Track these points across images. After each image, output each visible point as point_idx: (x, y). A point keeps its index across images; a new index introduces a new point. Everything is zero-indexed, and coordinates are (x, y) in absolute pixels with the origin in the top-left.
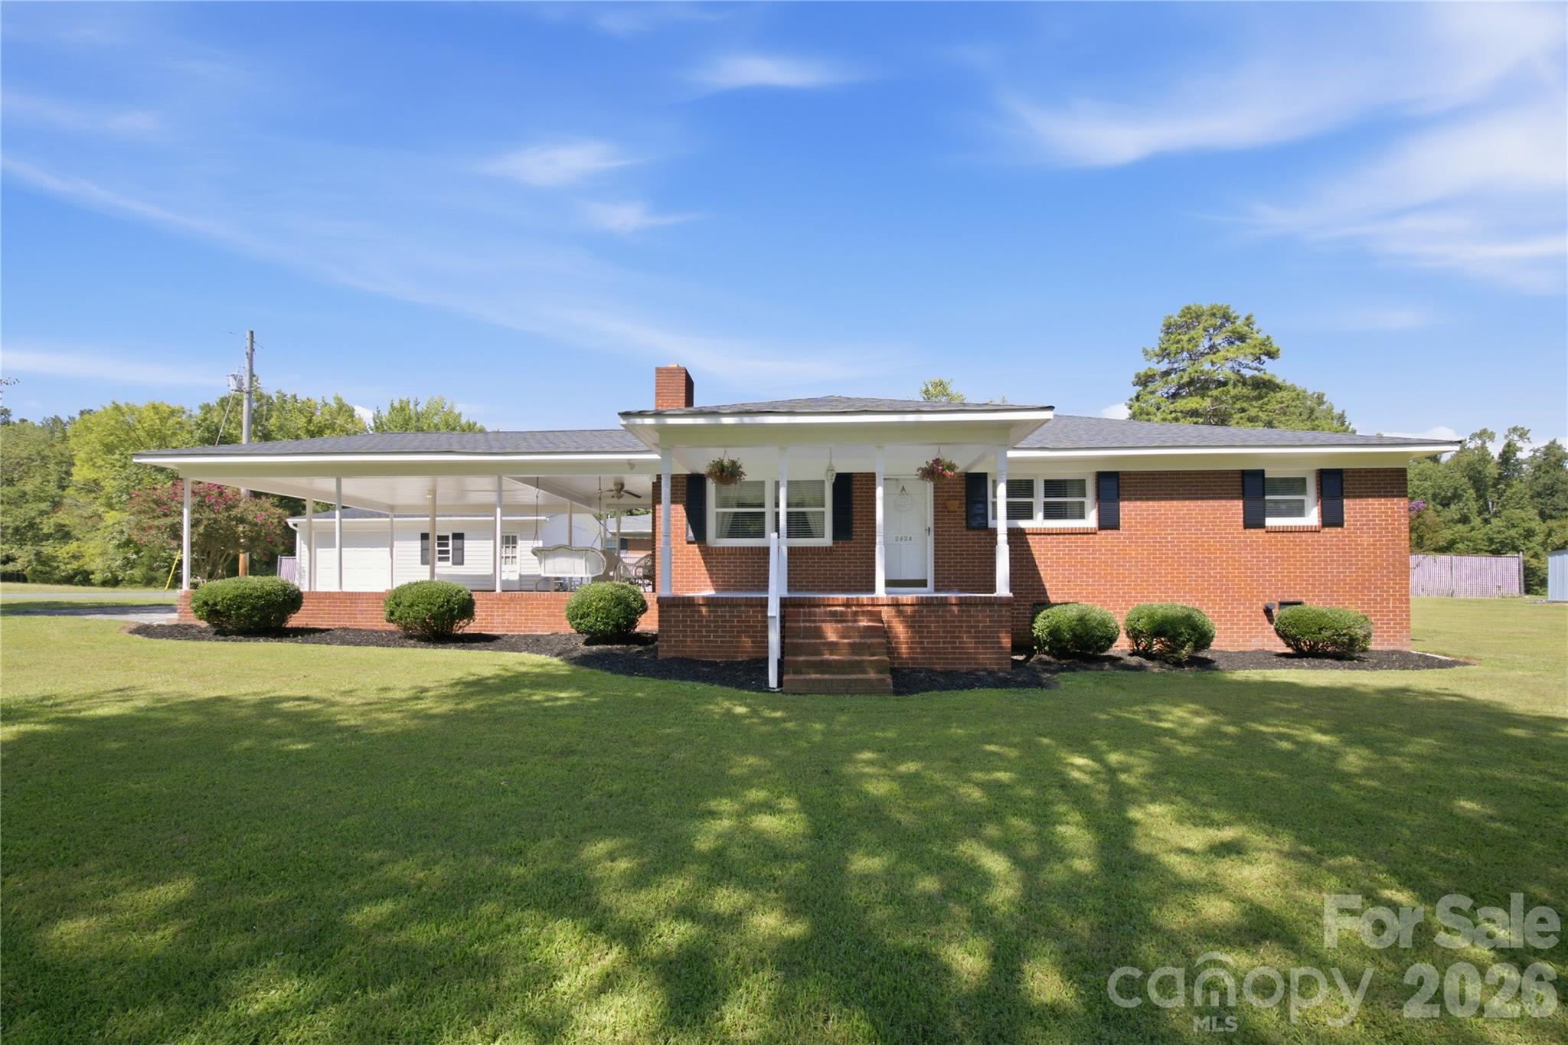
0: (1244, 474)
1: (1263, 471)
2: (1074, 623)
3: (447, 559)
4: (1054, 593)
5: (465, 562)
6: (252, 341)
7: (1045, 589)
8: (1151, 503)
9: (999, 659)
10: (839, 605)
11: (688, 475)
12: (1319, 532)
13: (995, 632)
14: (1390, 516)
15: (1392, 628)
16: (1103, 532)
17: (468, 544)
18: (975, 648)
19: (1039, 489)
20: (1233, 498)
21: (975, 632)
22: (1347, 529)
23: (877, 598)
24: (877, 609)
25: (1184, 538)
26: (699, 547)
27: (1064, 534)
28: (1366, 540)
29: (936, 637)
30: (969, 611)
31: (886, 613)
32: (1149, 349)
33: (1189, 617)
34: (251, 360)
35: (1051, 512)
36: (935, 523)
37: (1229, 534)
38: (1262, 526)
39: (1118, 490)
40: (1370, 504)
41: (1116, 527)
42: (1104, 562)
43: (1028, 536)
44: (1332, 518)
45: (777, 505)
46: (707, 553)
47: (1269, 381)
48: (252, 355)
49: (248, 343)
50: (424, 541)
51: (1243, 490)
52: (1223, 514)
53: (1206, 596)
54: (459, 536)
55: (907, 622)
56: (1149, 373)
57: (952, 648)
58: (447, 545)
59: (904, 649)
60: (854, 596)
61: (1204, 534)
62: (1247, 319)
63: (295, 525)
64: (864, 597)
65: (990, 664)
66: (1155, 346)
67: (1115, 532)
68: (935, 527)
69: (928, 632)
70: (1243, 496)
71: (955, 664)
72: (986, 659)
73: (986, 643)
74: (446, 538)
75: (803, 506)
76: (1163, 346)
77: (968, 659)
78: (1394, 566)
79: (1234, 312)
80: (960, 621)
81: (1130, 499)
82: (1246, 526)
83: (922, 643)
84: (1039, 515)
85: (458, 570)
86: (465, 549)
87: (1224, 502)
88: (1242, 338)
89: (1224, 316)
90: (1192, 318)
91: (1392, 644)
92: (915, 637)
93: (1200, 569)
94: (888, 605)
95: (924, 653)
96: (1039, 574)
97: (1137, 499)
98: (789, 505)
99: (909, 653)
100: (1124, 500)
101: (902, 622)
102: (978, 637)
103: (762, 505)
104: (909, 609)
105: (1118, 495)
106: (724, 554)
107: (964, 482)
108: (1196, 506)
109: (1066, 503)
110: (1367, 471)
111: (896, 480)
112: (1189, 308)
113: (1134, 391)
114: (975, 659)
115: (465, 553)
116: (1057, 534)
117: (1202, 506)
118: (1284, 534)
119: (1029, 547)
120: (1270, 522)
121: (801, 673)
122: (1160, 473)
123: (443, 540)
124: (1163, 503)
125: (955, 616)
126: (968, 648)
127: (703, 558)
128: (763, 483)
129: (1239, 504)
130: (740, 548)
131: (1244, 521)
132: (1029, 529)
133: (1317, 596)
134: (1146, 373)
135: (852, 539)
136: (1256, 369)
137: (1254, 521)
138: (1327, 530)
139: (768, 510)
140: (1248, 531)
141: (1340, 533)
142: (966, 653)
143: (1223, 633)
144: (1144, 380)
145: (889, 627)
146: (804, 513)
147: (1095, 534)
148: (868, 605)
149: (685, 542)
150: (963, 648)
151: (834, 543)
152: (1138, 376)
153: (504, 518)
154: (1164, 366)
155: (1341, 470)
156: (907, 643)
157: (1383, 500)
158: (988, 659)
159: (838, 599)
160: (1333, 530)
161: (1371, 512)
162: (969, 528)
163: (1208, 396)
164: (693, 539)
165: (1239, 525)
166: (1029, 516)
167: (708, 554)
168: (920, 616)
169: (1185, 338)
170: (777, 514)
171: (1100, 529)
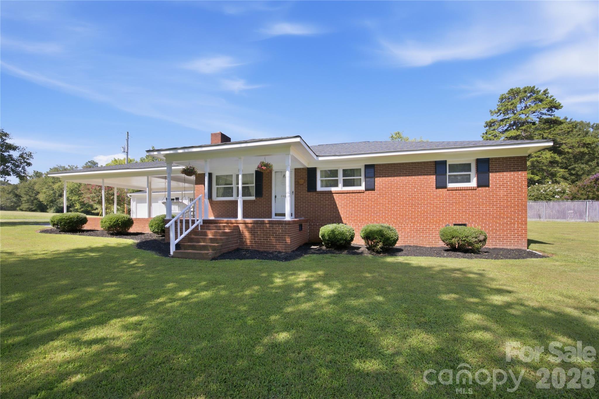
0: (436, 163)
1: (446, 161)
2: (330, 232)
4: (345, 219)
6: (128, 135)
7: (341, 218)
8: (390, 178)
9: (285, 247)
10: (224, 223)
12: (476, 190)
13: (284, 236)
14: (516, 181)
15: (516, 237)
16: (367, 192)
18: (276, 242)
19: (340, 173)
20: (431, 175)
21: (276, 235)
22: (491, 188)
23: (238, 220)
24: (237, 225)
25: (406, 194)
26: (209, 201)
27: (350, 193)
28: (502, 193)
29: (260, 237)
30: (273, 226)
31: (241, 227)
32: (493, 110)
33: (381, 231)
34: (128, 141)
35: (346, 183)
36: (295, 190)
37: (428, 191)
38: (445, 187)
39: (374, 173)
40: (505, 175)
41: (373, 189)
42: (367, 205)
43: (334, 194)
44: (483, 183)
45: (238, 184)
47: (556, 120)
48: (128, 140)
49: (127, 136)
51: (436, 170)
52: (426, 182)
53: (416, 221)
55: (249, 230)
56: (492, 121)
57: (266, 242)
59: (248, 242)
60: (230, 220)
61: (416, 192)
62: (544, 91)
63: (131, 196)
64: (233, 220)
65: (282, 249)
66: (495, 108)
67: (373, 192)
68: (295, 191)
69: (257, 235)
70: (436, 173)
71: (267, 248)
72: (280, 247)
73: (280, 240)
75: (247, 184)
76: (499, 108)
77: (272, 247)
78: (518, 206)
79: (537, 89)
80: (269, 231)
81: (380, 177)
82: (437, 188)
83: (255, 239)
84: (340, 185)
87: (426, 177)
88: (541, 101)
89: (531, 92)
90: (514, 93)
91: (516, 246)
92: (252, 237)
93: (413, 208)
94: (242, 223)
95: (256, 244)
96: (338, 211)
97: (383, 177)
98: (243, 184)
99: (250, 243)
100: (377, 177)
101: (247, 230)
102: (276, 238)
103: (232, 184)
104: (250, 225)
105: (375, 175)
107: (307, 172)
108: (412, 179)
109: (354, 179)
110: (503, 158)
111: (281, 172)
112: (512, 90)
113: (484, 130)
114: (276, 247)
116: (346, 193)
117: (415, 179)
118: (457, 191)
119: (334, 199)
120: (450, 185)
121: (186, 250)
122: (394, 164)
124: (396, 178)
125: (267, 228)
126: (272, 242)
128: (232, 175)
129: (434, 177)
131: (436, 185)
132: (334, 191)
133: (474, 221)
134: (490, 121)
135: (262, 197)
136: (549, 115)
137: (441, 185)
138: (480, 188)
139: (234, 186)
140: (438, 190)
141: (487, 190)
142: (272, 244)
143: (425, 238)
144: (490, 125)
145: (243, 232)
146: (248, 187)
147: (364, 193)
148: (234, 223)
150: (271, 242)
151: (256, 199)
152: (486, 123)
154: (501, 117)
155: (489, 159)
156: (249, 239)
157: (512, 173)
158: (281, 247)
159: (223, 220)
160: (484, 189)
161: (505, 179)
162: (308, 191)
163: (520, 130)
165: (434, 188)
166: (336, 185)
167: (212, 204)
168: (254, 228)
170: (238, 188)
171: (365, 191)
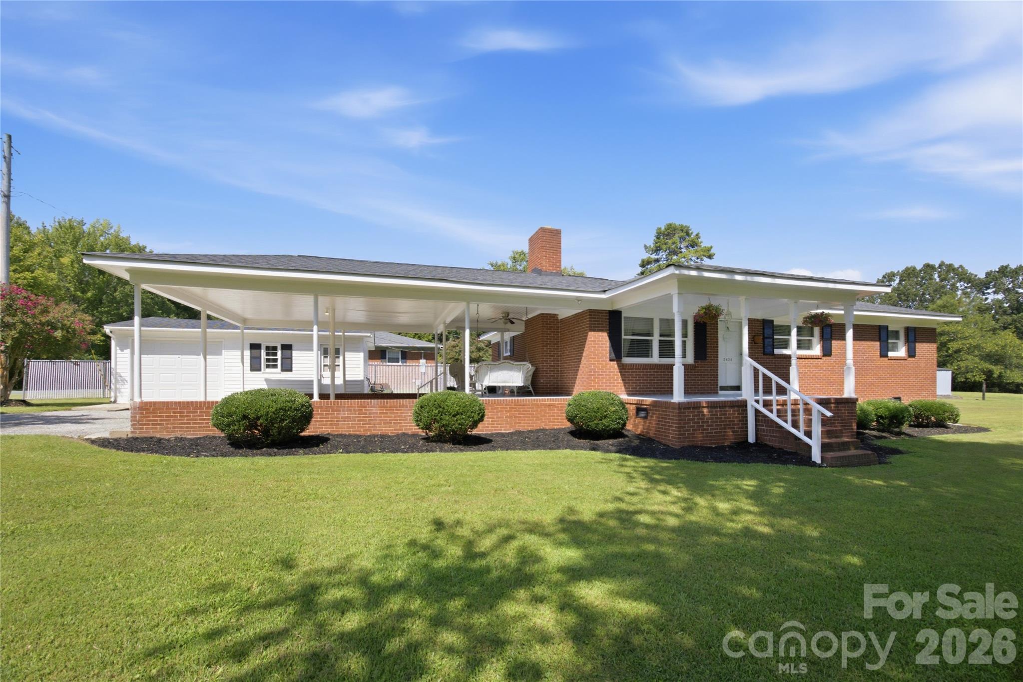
0: (880, 327)
1: (888, 326)
3: (275, 366)
5: (293, 369)
11: (609, 311)
14: (931, 353)
16: (824, 358)
17: (296, 355)
20: (876, 340)
22: (917, 359)
25: (857, 362)
26: (617, 364)
28: (923, 364)
32: (648, 245)
35: (799, 347)
37: (874, 360)
38: (886, 356)
40: (924, 346)
41: (830, 355)
42: (824, 375)
44: (912, 353)
46: (623, 368)
50: (254, 351)
51: (880, 336)
52: (872, 349)
54: (287, 347)
58: (275, 354)
61: (865, 360)
62: (697, 235)
63: (112, 332)
67: (829, 358)
70: (880, 339)
74: (275, 348)
78: (932, 378)
81: (835, 339)
82: (880, 356)
85: (286, 376)
86: (293, 358)
87: (872, 342)
93: (863, 380)
97: (838, 339)
100: (833, 339)
103: (650, 335)
105: (831, 338)
106: (633, 369)
107: (761, 324)
108: (862, 344)
110: (923, 328)
115: (293, 362)
117: (864, 344)
118: (894, 361)
120: (890, 354)
123: (272, 350)
127: (620, 372)
128: (652, 320)
129: (878, 343)
130: (644, 364)
133: (906, 394)
135: (706, 359)
137: (883, 353)
138: (908, 359)
139: (656, 338)
140: (881, 359)
141: (914, 361)
147: (821, 359)
149: (608, 360)
151: (695, 362)
153: (319, 333)
155: (915, 328)
157: (928, 344)
161: (924, 350)
162: (764, 354)
164: (615, 358)
165: (877, 356)
166: (790, 347)
169: (670, 242)
171: (823, 356)
